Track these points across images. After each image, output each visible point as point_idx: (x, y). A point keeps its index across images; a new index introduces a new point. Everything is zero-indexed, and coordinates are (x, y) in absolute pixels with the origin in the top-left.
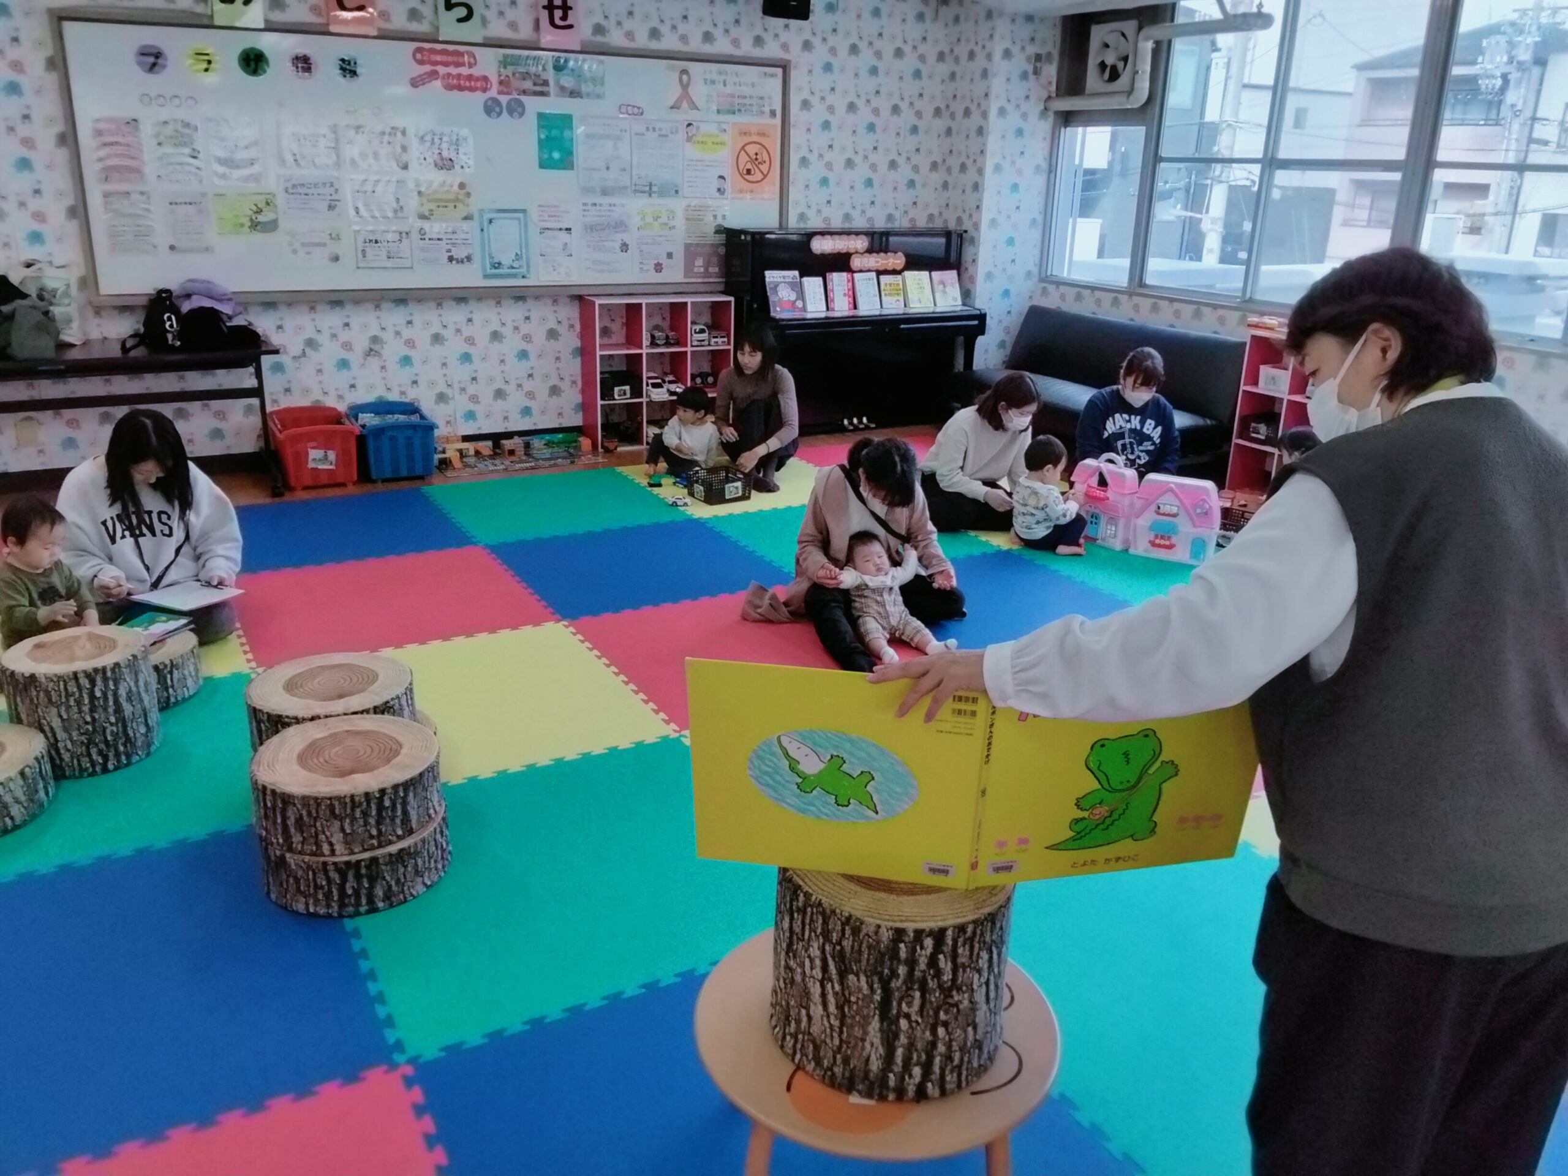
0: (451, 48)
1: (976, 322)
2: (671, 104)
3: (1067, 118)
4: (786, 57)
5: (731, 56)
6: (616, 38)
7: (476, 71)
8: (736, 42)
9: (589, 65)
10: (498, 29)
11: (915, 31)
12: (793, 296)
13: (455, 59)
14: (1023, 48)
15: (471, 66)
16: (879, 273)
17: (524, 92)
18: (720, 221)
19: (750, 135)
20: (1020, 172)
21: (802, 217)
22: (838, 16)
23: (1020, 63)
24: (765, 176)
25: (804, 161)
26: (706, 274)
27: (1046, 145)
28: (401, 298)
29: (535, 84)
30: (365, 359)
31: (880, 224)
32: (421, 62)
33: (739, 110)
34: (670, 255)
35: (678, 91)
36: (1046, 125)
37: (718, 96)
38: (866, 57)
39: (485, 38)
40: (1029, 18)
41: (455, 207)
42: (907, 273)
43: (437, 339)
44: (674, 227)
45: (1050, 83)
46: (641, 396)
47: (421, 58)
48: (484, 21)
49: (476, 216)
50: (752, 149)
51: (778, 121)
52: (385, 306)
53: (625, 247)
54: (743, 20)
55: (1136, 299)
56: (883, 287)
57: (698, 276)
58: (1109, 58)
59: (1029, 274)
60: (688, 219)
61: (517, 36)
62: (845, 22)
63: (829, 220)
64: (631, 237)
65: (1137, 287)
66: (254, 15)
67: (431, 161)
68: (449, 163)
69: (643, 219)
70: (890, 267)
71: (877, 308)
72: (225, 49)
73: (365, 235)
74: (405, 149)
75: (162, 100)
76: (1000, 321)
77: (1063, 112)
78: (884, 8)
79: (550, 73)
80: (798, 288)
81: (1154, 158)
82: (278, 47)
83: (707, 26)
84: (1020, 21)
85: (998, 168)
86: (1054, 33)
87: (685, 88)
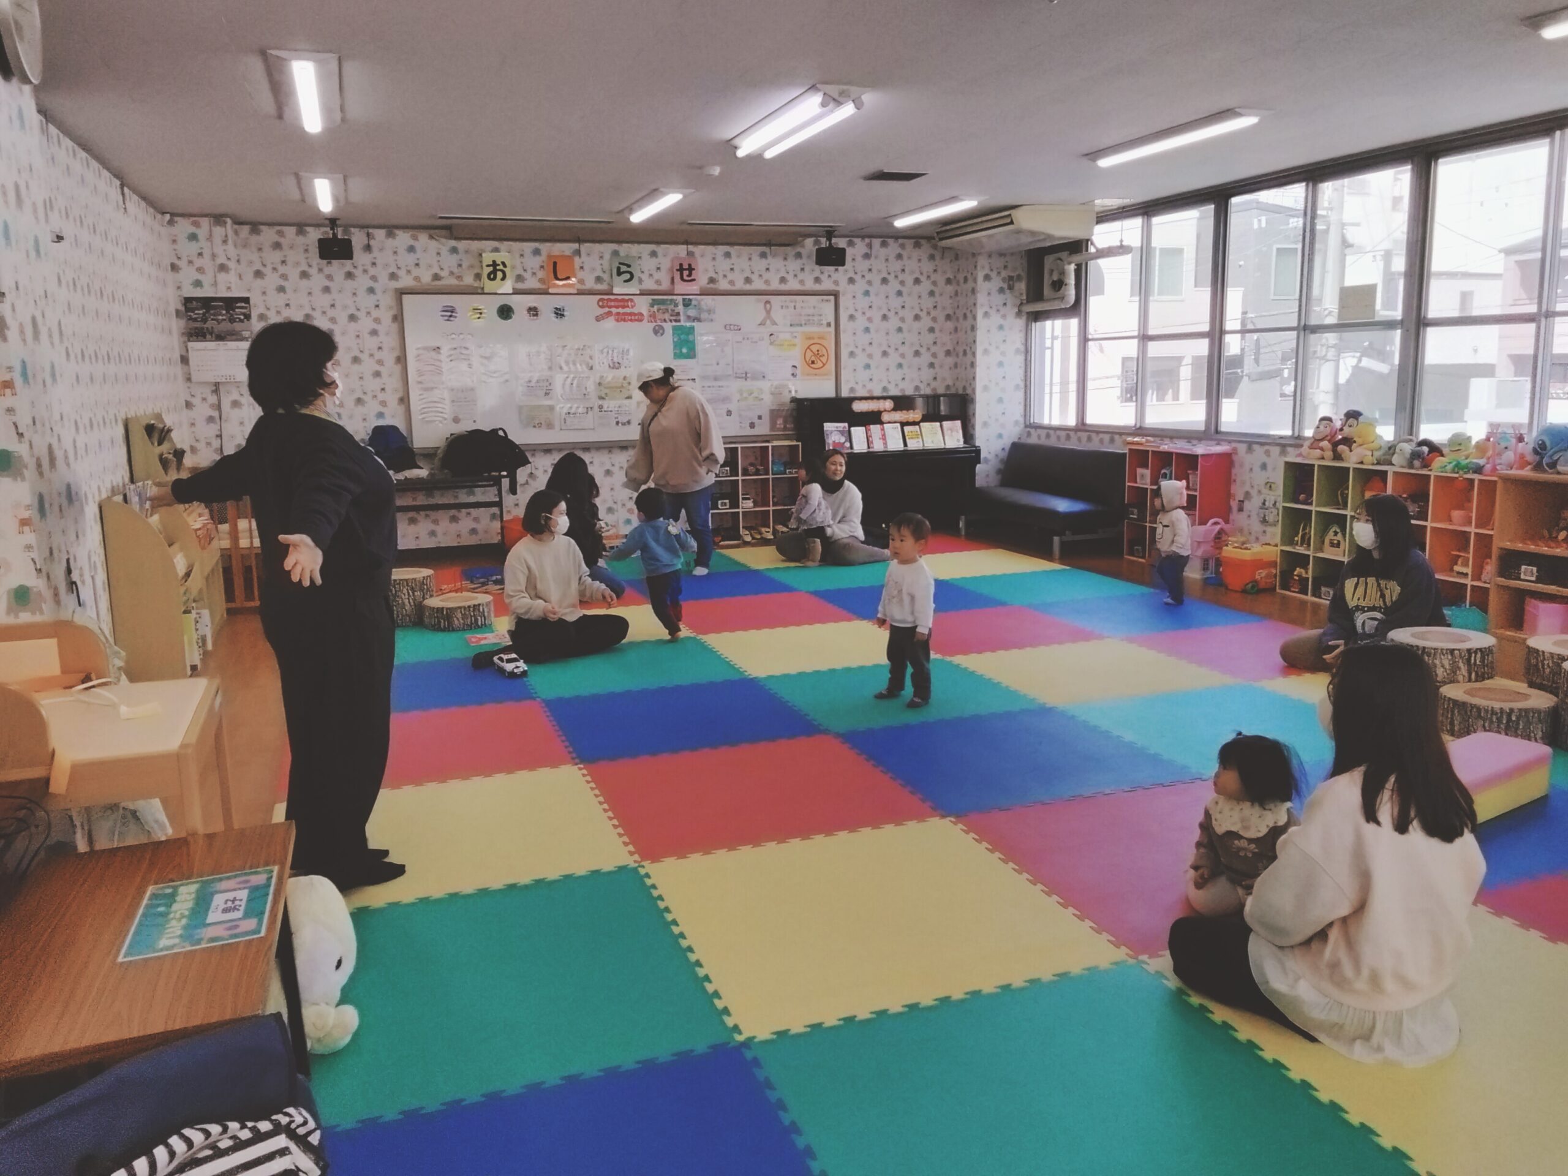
0: (620, 297)
1: (973, 455)
2: (758, 323)
3: (1037, 317)
4: (837, 288)
5: (799, 290)
6: (723, 285)
7: (635, 310)
8: (802, 282)
9: (708, 301)
10: (649, 284)
11: (928, 266)
12: (843, 440)
13: (622, 304)
14: (999, 273)
15: (632, 307)
16: (903, 424)
17: (665, 321)
18: (793, 394)
19: (813, 338)
20: (1003, 354)
21: (852, 389)
22: (872, 260)
23: (997, 283)
24: (825, 364)
25: (852, 354)
26: (785, 429)
27: (1022, 335)
28: (586, 447)
29: (671, 315)
31: (905, 392)
32: (602, 307)
33: (806, 324)
34: (760, 417)
35: (764, 314)
36: (1021, 323)
37: (791, 316)
38: (894, 285)
39: (641, 290)
40: (1002, 254)
41: (621, 391)
42: (921, 424)
43: (608, 472)
44: (762, 399)
45: (1021, 294)
46: (738, 508)
47: (602, 304)
48: (640, 281)
50: (814, 348)
51: (832, 329)
53: (729, 413)
54: (806, 268)
55: (1079, 434)
56: (906, 434)
57: (779, 430)
58: (1055, 278)
59: (1017, 423)
60: (772, 394)
61: (660, 288)
62: (877, 264)
63: (870, 391)
64: (732, 407)
65: (1082, 426)
66: (507, 286)
67: (606, 364)
68: (617, 365)
69: (741, 395)
70: (911, 420)
71: (902, 446)
72: (490, 306)
73: (565, 411)
74: (591, 358)
75: (454, 336)
76: (997, 455)
77: (1032, 312)
78: (905, 254)
79: (681, 308)
80: (846, 434)
81: (1084, 339)
82: (520, 303)
83: (783, 274)
84: (995, 256)
85: (986, 351)
86: (1022, 264)
87: (768, 312)
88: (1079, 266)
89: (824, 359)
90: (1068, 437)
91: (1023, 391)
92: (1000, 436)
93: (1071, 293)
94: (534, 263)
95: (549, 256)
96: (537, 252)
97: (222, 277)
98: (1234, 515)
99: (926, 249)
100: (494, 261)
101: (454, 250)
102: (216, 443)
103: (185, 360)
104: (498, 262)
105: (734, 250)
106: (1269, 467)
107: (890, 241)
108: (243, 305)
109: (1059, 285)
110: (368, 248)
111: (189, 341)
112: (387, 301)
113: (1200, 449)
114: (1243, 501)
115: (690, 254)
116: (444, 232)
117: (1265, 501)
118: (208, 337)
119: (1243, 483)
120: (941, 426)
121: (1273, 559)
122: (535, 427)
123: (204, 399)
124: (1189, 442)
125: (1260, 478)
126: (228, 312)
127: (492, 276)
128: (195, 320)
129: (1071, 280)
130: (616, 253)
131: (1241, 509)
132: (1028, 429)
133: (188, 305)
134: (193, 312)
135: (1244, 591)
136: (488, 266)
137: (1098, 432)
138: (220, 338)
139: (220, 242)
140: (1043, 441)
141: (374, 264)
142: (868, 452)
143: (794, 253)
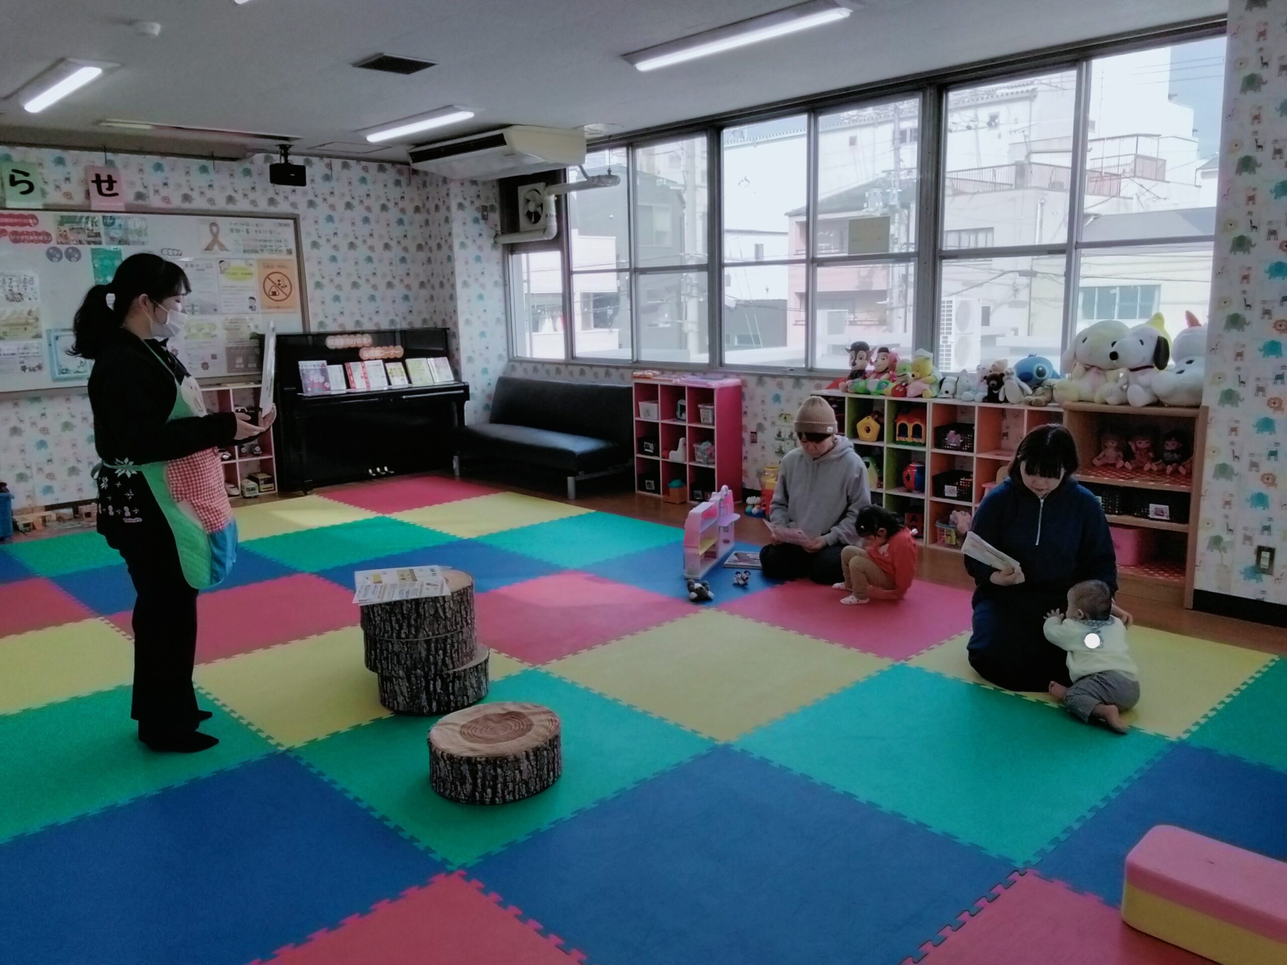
0: (16, 213)
1: (462, 391)
3: (512, 249)
4: (296, 212)
5: (252, 212)
6: (155, 201)
7: (39, 228)
8: (253, 203)
9: (135, 220)
10: (55, 198)
11: (395, 193)
12: (320, 379)
13: (20, 220)
14: (472, 202)
15: (36, 224)
16: (385, 361)
17: (80, 242)
18: (253, 330)
19: (272, 267)
20: (483, 286)
21: (321, 324)
22: (333, 183)
23: (471, 212)
24: (288, 296)
25: (318, 285)
26: (246, 368)
27: (500, 267)
29: (89, 236)
31: (385, 326)
33: (262, 250)
34: (214, 357)
36: (497, 254)
37: (243, 240)
38: (360, 211)
39: (44, 205)
40: (474, 182)
41: (26, 329)
42: (409, 361)
43: (15, 431)
44: (215, 336)
45: (496, 225)
48: (44, 193)
49: (44, 335)
50: (275, 278)
51: (294, 257)
54: (258, 187)
55: (570, 368)
56: (389, 371)
57: (239, 370)
58: (532, 208)
59: (501, 357)
60: (226, 329)
61: (71, 202)
62: (339, 187)
63: (341, 325)
65: (573, 360)
67: (3, 295)
68: (19, 296)
70: (394, 356)
71: (386, 385)
76: (483, 391)
77: (507, 244)
78: (369, 177)
79: (101, 229)
80: (323, 374)
81: (568, 272)
83: (230, 192)
84: (467, 184)
85: (465, 284)
86: (494, 191)
87: (215, 236)
88: (558, 197)
89: (287, 290)
90: (557, 371)
91: (504, 324)
92: (485, 371)
93: (552, 224)
98: (748, 448)
99: (391, 174)
105: (167, 161)
106: (783, 399)
107: (352, 163)
109: (535, 217)
113: (713, 382)
114: (756, 433)
115: (109, 163)
119: (755, 415)
120: (427, 363)
124: (696, 375)
129: (551, 212)
130: (7, 158)
132: (513, 363)
137: (591, 366)
140: (530, 375)
142: (348, 394)
143: (241, 169)
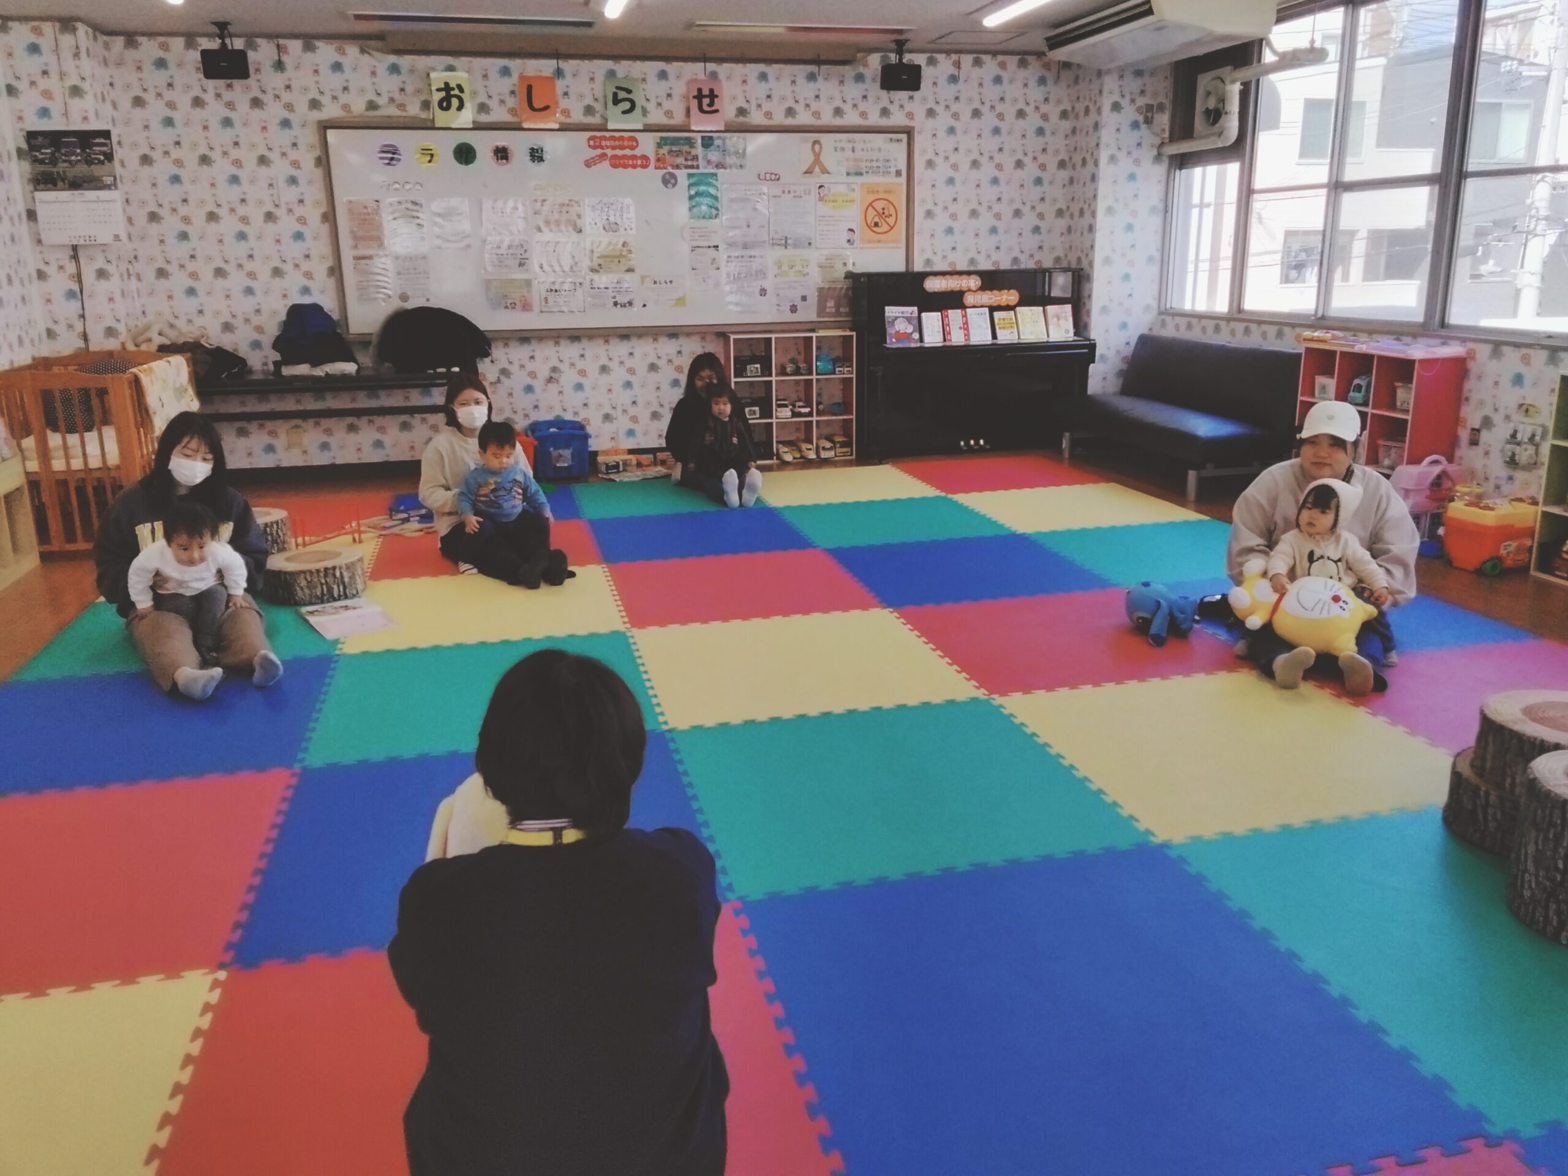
0: (617, 134)
1: (1085, 351)
2: (804, 171)
3: (1183, 161)
4: (911, 124)
5: (859, 126)
6: (756, 118)
7: (637, 152)
8: (863, 115)
9: (734, 140)
10: (656, 117)
11: (1036, 93)
12: (910, 329)
13: (620, 143)
14: (1133, 101)
15: (636, 147)
16: (993, 309)
17: (678, 167)
18: (850, 268)
19: (877, 192)
20: (1134, 213)
21: (927, 261)
22: (961, 85)
23: (1130, 113)
24: (892, 228)
25: (929, 214)
26: (837, 313)
27: (1161, 187)
28: (575, 336)
29: (686, 160)
30: (546, 385)
31: (1005, 265)
32: (594, 147)
33: (867, 172)
34: (804, 298)
35: (810, 159)
36: (1161, 169)
37: (848, 161)
38: (989, 120)
39: (645, 125)
40: (1139, 71)
41: (619, 262)
42: (1018, 309)
43: (604, 369)
44: (808, 274)
45: (1163, 131)
46: (771, 417)
47: (593, 144)
48: (645, 112)
49: (637, 269)
50: (879, 205)
51: (903, 179)
52: (563, 342)
53: (763, 292)
54: (868, 96)
55: (1233, 324)
56: (996, 321)
57: (829, 315)
58: (1212, 104)
59: (1148, 308)
60: (821, 267)
61: (672, 122)
62: (967, 89)
63: (951, 264)
64: (769, 283)
65: (1237, 314)
66: (467, 117)
67: (600, 225)
68: (615, 226)
69: (780, 267)
70: (1004, 303)
71: (990, 338)
72: (444, 144)
73: (548, 286)
74: (579, 216)
75: (397, 186)
76: (1118, 352)
77: (1176, 155)
78: (1005, 76)
79: (699, 150)
80: (916, 322)
81: (1247, 192)
82: (484, 144)
83: (838, 103)
84: (1129, 76)
85: (1110, 210)
86: (1166, 84)
87: (817, 156)
88: (1246, 85)
89: (891, 221)
90: (1217, 329)
91: (1158, 264)
92: (1124, 326)
93: (1232, 124)
94: (502, 86)
95: (522, 78)
96: (505, 72)
97: (75, 104)
98: (1464, 451)
99: (1034, 70)
100: (447, 84)
101: (394, 69)
102: (79, 327)
103: (31, 215)
104: (453, 85)
105: (772, 70)
106: (1527, 381)
107: (986, 58)
108: (103, 141)
109: (1215, 116)
110: (279, 66)
111: (36, 190)
112: (308, 137)
113: (1418, 351)
114: (1478, 431)
115: (712, 75)
116: (380, 44)
117: (1515, 432)
118: (60, 184)
119: (1481, 403)
120: (1044, 312)
121: (1530, 524)
122: (506, 307)
123: (61, 268)
124: (1397, 339)
125: (1510, 398)
126: (83, 150)
127: (445, 104)
128: (42, 162)
129: (1234, 106)
130: (611, 74)
131: (1474, 442)
132: (1163, 317)
133: (33, 142)
134: (39, 151)
135: (1479, 572)
136: (439, 90)
137: (1260, 323)
138: (75, 185)
139: (70, 56)
140: (1184, 335)
141: (288, 87)
142: (944, 347)
143: (853, 74)
